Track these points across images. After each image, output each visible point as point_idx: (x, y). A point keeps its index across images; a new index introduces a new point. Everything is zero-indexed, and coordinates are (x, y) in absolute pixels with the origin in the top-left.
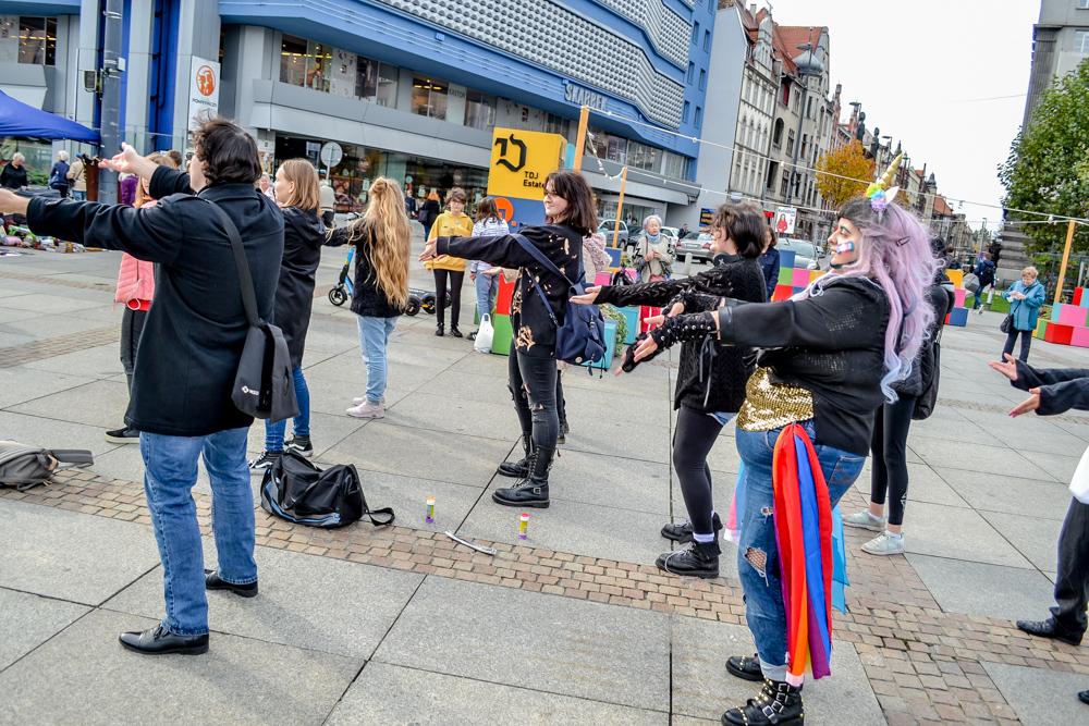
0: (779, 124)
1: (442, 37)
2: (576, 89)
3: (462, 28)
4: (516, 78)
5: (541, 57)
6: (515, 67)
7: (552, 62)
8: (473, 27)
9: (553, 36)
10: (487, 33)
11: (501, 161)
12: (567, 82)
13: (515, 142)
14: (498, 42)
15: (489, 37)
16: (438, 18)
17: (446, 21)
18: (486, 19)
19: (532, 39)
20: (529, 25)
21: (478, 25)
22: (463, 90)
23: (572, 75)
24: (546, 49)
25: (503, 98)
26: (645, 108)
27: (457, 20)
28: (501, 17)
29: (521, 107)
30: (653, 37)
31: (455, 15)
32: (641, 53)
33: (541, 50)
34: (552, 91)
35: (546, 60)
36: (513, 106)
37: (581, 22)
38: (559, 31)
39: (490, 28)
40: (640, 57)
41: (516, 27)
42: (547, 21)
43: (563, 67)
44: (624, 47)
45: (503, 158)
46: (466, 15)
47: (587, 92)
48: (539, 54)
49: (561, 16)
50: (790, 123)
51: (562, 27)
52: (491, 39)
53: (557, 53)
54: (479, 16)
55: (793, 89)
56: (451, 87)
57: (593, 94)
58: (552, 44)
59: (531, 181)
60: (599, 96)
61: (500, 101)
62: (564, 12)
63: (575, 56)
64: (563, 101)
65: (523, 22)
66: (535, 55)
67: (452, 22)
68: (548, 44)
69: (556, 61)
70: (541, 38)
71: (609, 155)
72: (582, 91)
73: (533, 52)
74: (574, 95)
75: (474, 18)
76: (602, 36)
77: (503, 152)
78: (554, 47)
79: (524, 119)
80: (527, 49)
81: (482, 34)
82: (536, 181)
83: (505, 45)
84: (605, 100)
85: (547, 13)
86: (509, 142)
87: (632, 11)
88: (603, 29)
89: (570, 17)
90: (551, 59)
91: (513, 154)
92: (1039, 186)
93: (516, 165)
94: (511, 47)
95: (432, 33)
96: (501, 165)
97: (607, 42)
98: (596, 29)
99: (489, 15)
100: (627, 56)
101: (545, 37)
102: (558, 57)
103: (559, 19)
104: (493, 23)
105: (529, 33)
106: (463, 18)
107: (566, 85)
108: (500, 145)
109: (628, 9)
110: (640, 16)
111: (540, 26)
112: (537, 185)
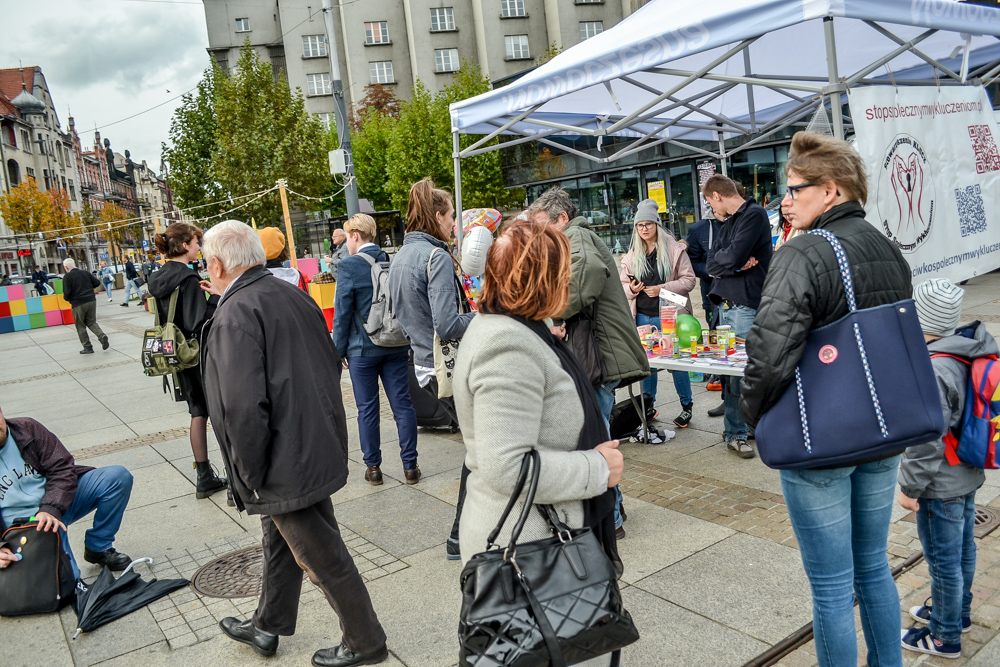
0: (13, 165)
55: (18, 132)
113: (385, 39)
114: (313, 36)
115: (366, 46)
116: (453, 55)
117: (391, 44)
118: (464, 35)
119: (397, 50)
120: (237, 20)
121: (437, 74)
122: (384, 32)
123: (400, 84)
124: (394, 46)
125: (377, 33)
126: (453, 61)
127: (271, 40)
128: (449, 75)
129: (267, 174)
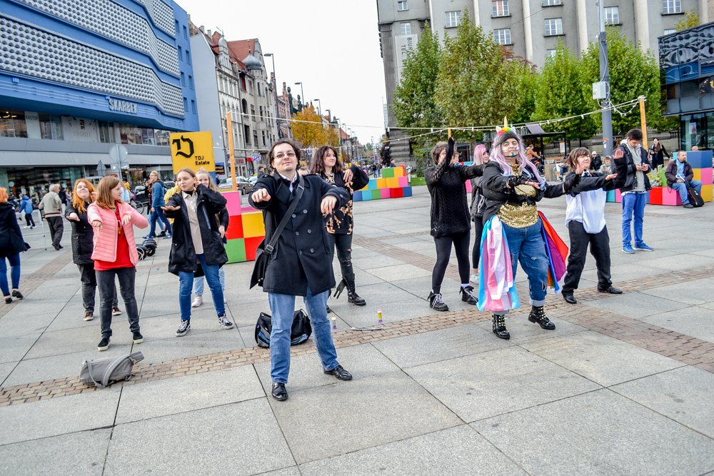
0: (244, 102)
1: (17, 80)
2: (115, 101)
3: (30, 72)
4: (74, 101)
5: (88, 84)
6: (72, 93)
7: (96, 86)
8: (37, 70)
9: (93, 68)
10: (48, 73)
11: (178, 153)
12: (109, 98)
13: (184, 140)
14: (57, 78)
15: (50, 75)
16: (12, 68)
17: (18, 69)
18: (46, 64)
19: (80, 73)
20: (75, 63)
21: (41, 68)
22: (36, 114)
23: (111, 92)
24: (90, 78)
25: (66, 116)
26: (161, 106)
27: (25, 67)
28: (55, 61)
29: (78, 119)
30: (156, 59)
31: (23, 64)
32: (151, 71)
33: (87, 79)
34: (100, 106)
35: (92, 85)
36: (73, 120)
37: (109, 57)
38: (96, 64)
39: (49, 69)
40: (152, 74)
41: (67, 66)
42: (86, 59)
43: (104, 88)
44: (140, 69)
45: (180, 151)
46: (31, 62)
47: (123, 102)
48: (86, 82)
49: (95, 54)
50: (250, 101)
51: (97, 62)
52: (52, 77)
53: (98, 80)
54: (40, 62)
55: (247, 79)
56: (27, 114)
57: (127, 103)
58: (93, 74)
59: (200, 161)
60: (131, 104)
61: (63, 118)
62: (96, 52)
63: (110, 80)
64: (109, 111)
65: (71, 62)
66: (84, 83)
67: (22, 69)
68: (91, 75)
69: (99, 85)
70: (85, 71)
71: (144, 141)
72: (120, 102)
73: (82, 81)
74: (116, 106)
75: (36, 64)
76: (124, 64)
77: (179, 147)
78: (95, 76)
79: (82, 128)
80: (77, 80)
81: (44, 74)
82: (203, 161)
83: (62, 79)
84: (135, 105)
85: (86, 54)
86: (181, 141)
87: (140, 45)
88: (124, 60)
89: (101, 54)
90: (95, 84)
91: (185, 147)
92: (413, 113)
93: (189, 153)
94: (67, 80)
95: (10, 79)
96: (179, 155)
97: (129, 67)
98: (120, 60)
99: (47, 61)
100: (143, 75)
101: (88, 70)
102: (99, 82)
103: (94, 57)
104: (51, 65)
105: (76, 69)
106: (29, 65)
107: (108, 100)
108: (176, 144)
109: (137, 44)
110: (146, 48)
111: (83, 63)
112: (204, 163)
113: (506, 12)
114: (453, 12)
115: (492, 18)
116: (558, 23)
117: (510, 16)
118: (567, 8)
119: (514, 20)
120: (399, 2)
121: (545, 37)
122: (506, 8)
123: (515, 45)
124: (512, 18)
125: (500, 8)
126: (558, 27)
127: (422, 16)
128: (555, 38)
129: (481, 105)
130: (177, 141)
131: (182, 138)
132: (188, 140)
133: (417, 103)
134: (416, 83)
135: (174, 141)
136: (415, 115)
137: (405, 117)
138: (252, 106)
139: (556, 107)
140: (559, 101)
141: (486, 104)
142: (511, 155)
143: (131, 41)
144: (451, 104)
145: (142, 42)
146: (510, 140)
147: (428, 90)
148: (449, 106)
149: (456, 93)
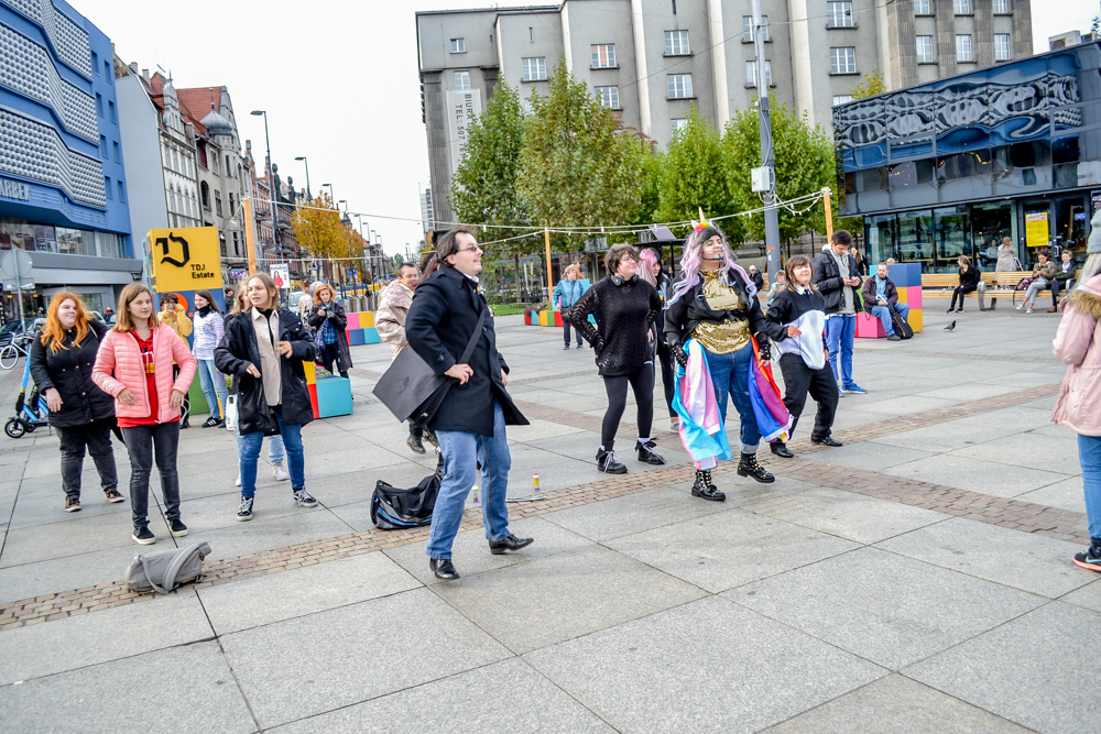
0: (204, 187)
11: (165, 260)
13: (174, 239)
26: (68, 190)
30: (60, 113)
32: (53, 132)
40: (54, 138)
44: (35, 129)
45: (167, 256)
47: (6, 181)
50: (213, 185)
55: (209, 150)
57: (13, 183)
59: (199, 272)
60: (20, 185)
71: (38, 246)
72: (1, 181)
77: (166, 251)
82: (203, 272)
84: (27, 187)
86: (169, 241)
87: (35, 89)
91: (176, 251)
93: (181, 260)
96: (166, 263)
97: (16, 125)
100: (40, 138)
108: (161, 245)
109: (30, 87)
110: (44, 94)
112: (206, 276)
113: (611, 62)
114: (533, 58)
115: (592, 70)
116: (686, 80)
117: (617, 69)
118: (699, 61)
119: (624, 75)
120: (452, 40)
121: (669, 100)
122: (611, 56)
123: (626, 111)
124: (621, 70)
125: (603, 56)
126: (686, 87)
127: (488, 63)
128: (682, 102)
129: (586, 197)
130: (163, 241)
131: (171, 236)
132: (180, 239)
133: (488, 193)
134: (487, 162)
135: (159, 241)
136: (485, 211)
137: (471, 213)
138: (217, 192)
139: (689, 203)
140: (694, 193)
141: (593, 196)
142: (717, 257)
143: (19, 82)
144: (542, 195)
145: (39, 84)
146: (715, 238)
147: (504, 174)
148: (538, 198)
149: (549, 179)
